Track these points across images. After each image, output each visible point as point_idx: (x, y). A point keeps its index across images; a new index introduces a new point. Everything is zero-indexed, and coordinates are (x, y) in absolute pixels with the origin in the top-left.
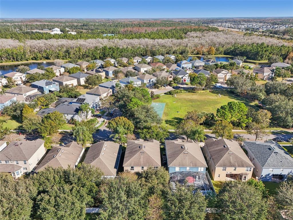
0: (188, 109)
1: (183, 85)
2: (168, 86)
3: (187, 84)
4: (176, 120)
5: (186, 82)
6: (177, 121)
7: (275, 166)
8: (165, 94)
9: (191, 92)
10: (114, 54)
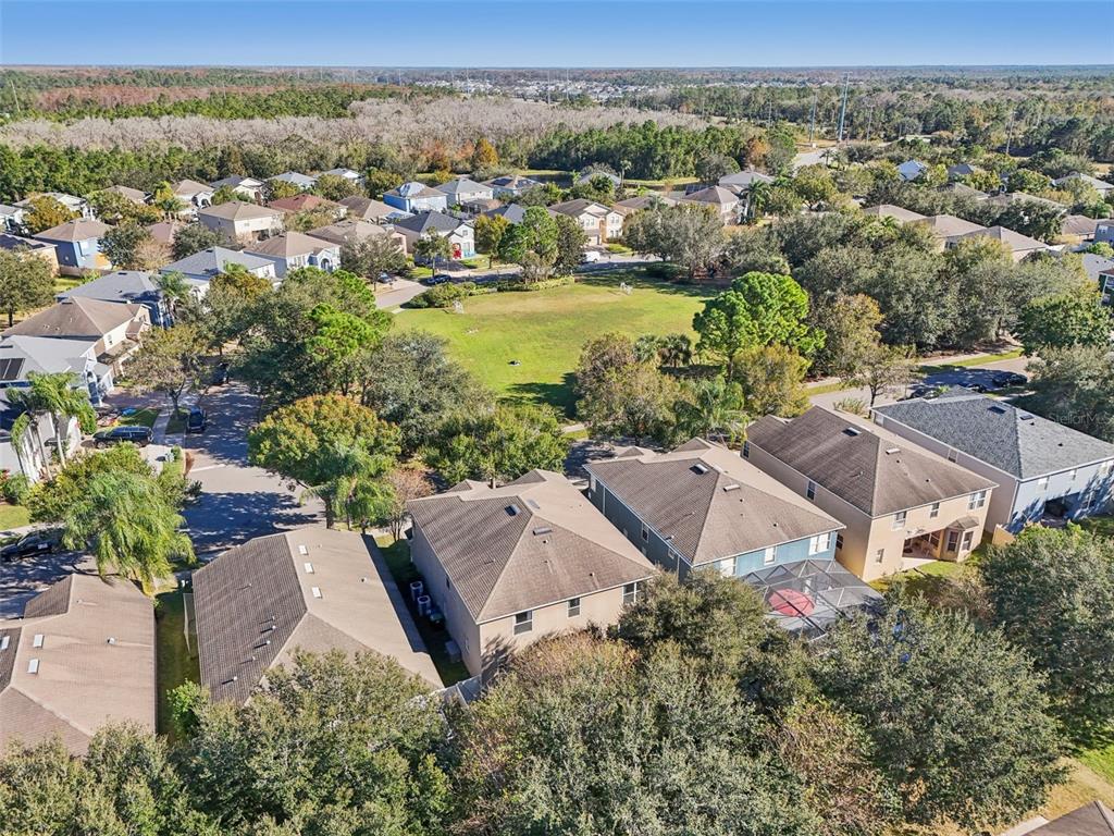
0: (543, 347)
1: (457, 270)
2: (397, 278)
3: (471, 267)
4: (528, 392)
5: (463, 258)
6: (535, 398)
7: (1052, 466)
8: (405, 306)
9: (511, 290)
10: (58, 175)
